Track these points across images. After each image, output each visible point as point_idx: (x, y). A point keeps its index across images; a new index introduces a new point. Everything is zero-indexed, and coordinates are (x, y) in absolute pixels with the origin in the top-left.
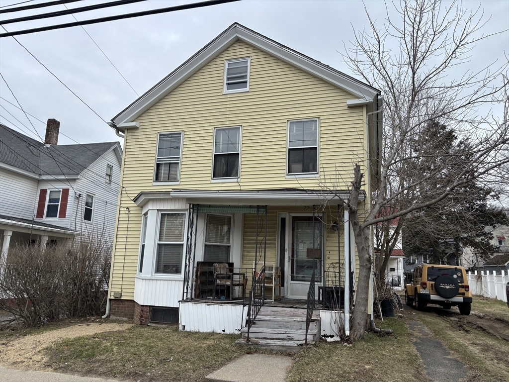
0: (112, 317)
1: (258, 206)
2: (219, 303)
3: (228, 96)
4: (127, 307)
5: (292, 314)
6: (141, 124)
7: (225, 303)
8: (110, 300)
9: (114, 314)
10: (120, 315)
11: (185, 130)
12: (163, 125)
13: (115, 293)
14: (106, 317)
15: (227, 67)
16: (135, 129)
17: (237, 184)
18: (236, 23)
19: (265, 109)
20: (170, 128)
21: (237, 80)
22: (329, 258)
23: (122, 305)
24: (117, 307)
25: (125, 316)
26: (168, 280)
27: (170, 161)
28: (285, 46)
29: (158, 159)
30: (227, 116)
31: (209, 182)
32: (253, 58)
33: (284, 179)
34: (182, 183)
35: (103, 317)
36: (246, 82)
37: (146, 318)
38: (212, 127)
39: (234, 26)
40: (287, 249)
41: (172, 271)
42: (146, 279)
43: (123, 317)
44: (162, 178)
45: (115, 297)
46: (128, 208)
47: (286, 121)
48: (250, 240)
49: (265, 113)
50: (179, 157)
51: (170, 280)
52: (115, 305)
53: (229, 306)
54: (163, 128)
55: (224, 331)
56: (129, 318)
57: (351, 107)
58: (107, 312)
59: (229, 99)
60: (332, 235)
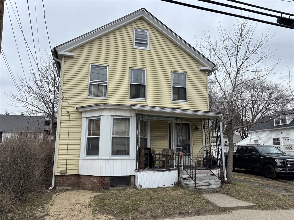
0: (58, 188)
1: (177, 117)
2: (162, 170)
3: (137, 50)
4: (71, 180)
5: (199, 173)
6: (76, 55)
7: (164, 170)
8: (56, 176)
9: (60, 186)
10: (65, 186)
11: (110, 65)
12: (93, 59)
13: (61, 171)
14: (53, 188)
15: (135, 32)
16: (72, 57)
17: (145, 103)
18: (143, 8)
19: (159, 62)
20: (99, 62)
21: (141, 42)
22: (193, 144)
23: (66, 179)
24: (62, 180)
25: (69, 186)
26: (122, 159)
27: (98, 83)
28: (172, 31)
29: (90, 81)
30: (137, 62)
31: (127, 100)
32: (151, 31)
33: (170, 102)
34: (109, 99)
35: (50, 188)
36: (147, 44)
37: (107, 184)
38: (128, 67)
39: (142, 10)
40: (174, 140)
41: (123, 154)
42: (106, 160)
43: (68, 187)
44: (92, 94)
45: (61, 174)
46: (68, 112)
47: (170, 71)
48: (154, 135)
49: (159, 64)
50: (106, 82)
51: (123, 159)
52: (59, 179)
53: (167, 172)
54: (93, 61)
55: (164, 186)
56: (72, 187)
57: (201, 70)
58: (53, 185)
59: (137, 52)
60: (195, 133)
